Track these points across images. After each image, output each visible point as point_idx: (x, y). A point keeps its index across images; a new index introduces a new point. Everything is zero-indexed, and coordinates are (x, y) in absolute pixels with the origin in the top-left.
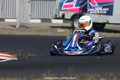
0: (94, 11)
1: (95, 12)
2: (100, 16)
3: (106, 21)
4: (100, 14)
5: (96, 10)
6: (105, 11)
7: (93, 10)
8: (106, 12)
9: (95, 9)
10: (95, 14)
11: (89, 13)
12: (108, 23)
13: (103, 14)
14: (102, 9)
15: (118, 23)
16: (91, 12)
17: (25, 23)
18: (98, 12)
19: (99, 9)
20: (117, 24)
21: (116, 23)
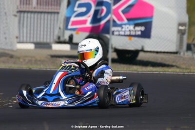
0: (121, 31)
1: (122, 33)
2: (130, 39)
3: (139, 48)
4: (130, 36)
5: (124, 29)
6: (138, 31)
7: (119, 29)
8: (139, 33)
9: (122, 28)
10: (122, 35)
11: (113, 34)
12: (143, 50)
13: (135, 36)
14: (134, 28)
15: (159, 50)
16: (115, 33)
17: (8, 50)
18: (128, 33)
19: (129, 28)
20: (157, 52)
21: (156, 50)
